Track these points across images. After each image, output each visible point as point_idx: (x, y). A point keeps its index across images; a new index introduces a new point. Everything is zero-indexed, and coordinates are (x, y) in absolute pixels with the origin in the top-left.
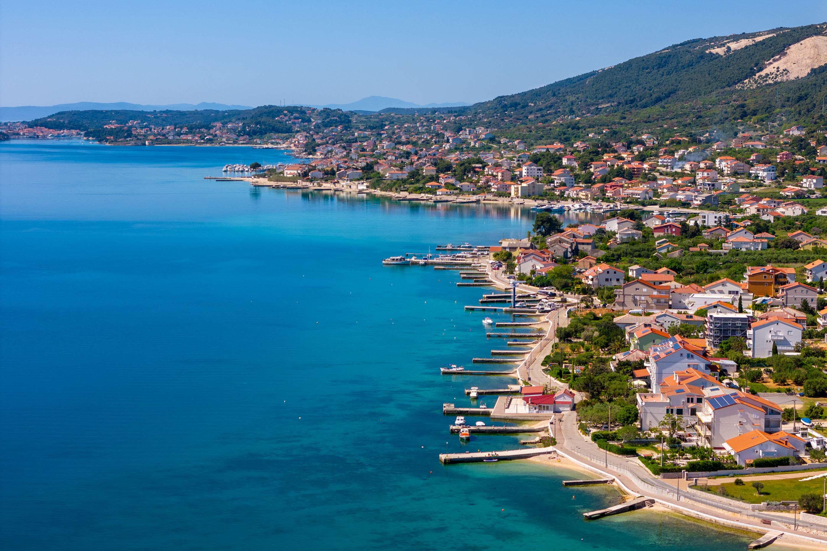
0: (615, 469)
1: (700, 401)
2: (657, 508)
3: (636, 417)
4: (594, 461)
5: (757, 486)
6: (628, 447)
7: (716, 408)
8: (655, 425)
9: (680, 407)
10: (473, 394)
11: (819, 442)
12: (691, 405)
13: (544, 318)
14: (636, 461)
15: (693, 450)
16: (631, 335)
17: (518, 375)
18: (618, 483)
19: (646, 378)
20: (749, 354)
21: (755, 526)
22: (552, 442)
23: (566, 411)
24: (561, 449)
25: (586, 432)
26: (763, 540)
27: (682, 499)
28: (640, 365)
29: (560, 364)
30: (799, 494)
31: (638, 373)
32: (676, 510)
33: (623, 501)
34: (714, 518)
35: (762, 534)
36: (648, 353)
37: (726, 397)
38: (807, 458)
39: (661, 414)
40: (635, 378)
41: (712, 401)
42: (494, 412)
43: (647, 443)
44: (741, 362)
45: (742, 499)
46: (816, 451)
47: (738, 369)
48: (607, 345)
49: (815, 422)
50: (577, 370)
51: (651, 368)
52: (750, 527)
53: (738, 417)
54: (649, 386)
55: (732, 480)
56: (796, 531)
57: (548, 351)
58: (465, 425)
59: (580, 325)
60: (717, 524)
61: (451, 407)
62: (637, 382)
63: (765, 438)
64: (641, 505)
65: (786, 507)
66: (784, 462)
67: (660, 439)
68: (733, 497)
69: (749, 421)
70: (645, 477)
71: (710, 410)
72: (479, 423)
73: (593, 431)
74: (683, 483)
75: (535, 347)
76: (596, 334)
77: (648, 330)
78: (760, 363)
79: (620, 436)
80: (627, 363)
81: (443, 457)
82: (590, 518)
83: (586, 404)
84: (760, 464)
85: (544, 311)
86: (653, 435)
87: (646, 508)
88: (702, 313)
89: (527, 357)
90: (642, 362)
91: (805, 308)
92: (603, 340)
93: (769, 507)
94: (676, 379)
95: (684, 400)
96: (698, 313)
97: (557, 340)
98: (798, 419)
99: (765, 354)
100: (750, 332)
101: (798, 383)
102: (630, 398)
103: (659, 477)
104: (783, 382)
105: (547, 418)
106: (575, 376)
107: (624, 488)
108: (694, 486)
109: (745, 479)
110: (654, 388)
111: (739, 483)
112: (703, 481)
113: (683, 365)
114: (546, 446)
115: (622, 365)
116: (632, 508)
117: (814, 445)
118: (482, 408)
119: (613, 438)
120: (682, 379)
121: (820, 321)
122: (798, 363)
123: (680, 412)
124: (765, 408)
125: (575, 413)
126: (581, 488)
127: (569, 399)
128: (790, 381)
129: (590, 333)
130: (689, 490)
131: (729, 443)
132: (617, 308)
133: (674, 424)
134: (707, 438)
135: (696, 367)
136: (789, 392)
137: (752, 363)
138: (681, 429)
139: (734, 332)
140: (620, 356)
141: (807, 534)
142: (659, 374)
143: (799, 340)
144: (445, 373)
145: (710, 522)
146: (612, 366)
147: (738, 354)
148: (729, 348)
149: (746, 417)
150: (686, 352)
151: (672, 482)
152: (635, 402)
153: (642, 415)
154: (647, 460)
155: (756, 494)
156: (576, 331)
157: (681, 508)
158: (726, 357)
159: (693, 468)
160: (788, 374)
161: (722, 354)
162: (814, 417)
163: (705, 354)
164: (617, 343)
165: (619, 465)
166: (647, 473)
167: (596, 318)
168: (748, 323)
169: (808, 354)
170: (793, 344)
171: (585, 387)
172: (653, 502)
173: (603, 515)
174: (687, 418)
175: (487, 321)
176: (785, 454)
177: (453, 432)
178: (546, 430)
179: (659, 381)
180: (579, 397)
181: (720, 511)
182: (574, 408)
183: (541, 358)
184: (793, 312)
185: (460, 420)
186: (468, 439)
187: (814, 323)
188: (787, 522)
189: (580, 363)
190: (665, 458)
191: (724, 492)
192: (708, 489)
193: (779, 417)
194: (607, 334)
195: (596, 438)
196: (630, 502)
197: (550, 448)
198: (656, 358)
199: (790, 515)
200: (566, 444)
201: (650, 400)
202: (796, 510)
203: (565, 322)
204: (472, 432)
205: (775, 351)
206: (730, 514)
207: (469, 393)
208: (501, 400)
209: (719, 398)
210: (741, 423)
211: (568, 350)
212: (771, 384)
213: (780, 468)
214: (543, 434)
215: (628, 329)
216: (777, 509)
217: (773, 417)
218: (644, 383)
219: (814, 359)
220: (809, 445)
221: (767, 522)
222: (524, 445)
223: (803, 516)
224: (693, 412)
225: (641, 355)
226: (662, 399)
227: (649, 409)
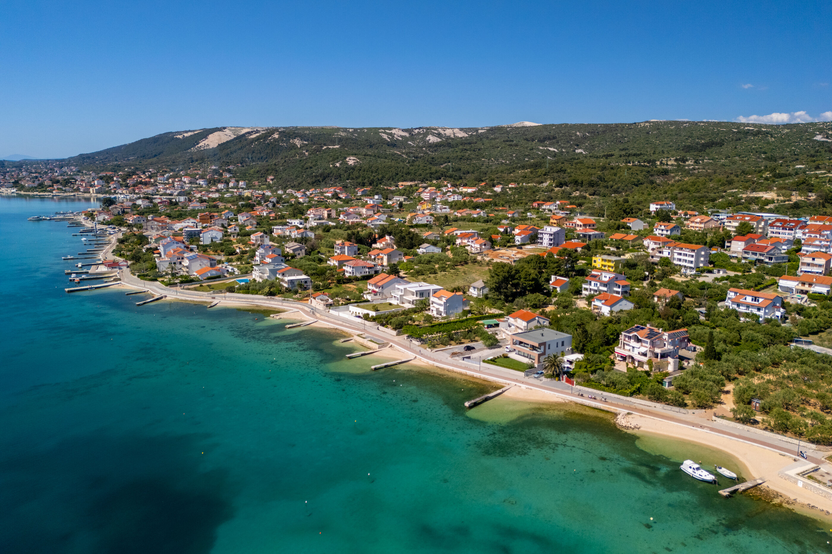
0: (149, 287)
1: (183, 258)
2: (167, 298)
3: (156, 267)
4: (139, 285)
5: (209, 286)
6: (154, 278)
7: (190, 260)
8: (164, 269)
9: (175, 261)
10: (80, 265)
11: (232, 269)
12: (179, 261)
13: (112, 236)
14: (158, 283)
15: (182, 276)
16: (151, 239)
17: (101, 257)
18: (151, 291)
19: (159, 253)
20: (202, 243)
21: (209, 300)
22: (120, 280)
23: (125, 268)
24: (124, 282)
25: (134, 275)
26: (212, 304)
27: (178, 294)
28: (156, 249)
29: (120, 252)
30: (225, 287)
31: (155, 252)
32: (176, 298)
33: (153, 297)
34: (192, 299)
35: (212, 303)
36: (159, 244)
37: (194, 256)
38: (228, 275)
39: (167, 265)
40: (154, 254)
41: (187, 258)
42: (90, 271)
43: (162, 276)
44: (198, 246)
45: (203, 291)
46: (231, 272)
47: (198, 248)
48: (141, 244)
49: (230, 263)
50: (128, 253)
51: (161, 249)
52: (207, 300)
53: (199, 262)
54: (161, 256)
55: (199, 285)
56: (225, 300)
57: (114, 248)
58: (76, 277)
59: (128, 237)
60: (193, 301)
61: (69, 271)
62: (155, 255)
63: (211, 269)
64: (161, 298)
65: (221, 292)
66: (219, 277)
67: (167, 274)
68: (199, 291)
69: (203, 263)
70: (162, 287)
71: (187, 261)
72: (83, 276)
73: (137, 274)
74: (178, 288)
75: (108, 247)
76: (136, 240)
77: (158, 236)
78: (207, 246)
79: (149, 274)
80: (151, 248)
81: (67, 290)
82: (139, 305)
83: (133, 264)
84: (209, 279)
85: (110, 234)
86: (164, 273)
87: (164, 299)
88: (181, 230)
89: (104, 251)
90: (157, 247)
91: (223, 226)
92: (139, 241)
93: (214, 293)
94: (172, 251)
95: (176, 259)
96: (179, 230)
97: (118, 244)
98: (223, 263)
99: (208, 242)
100: (201, 235)
101: (222, 251)
102: (153, 260)
103: (168, 287)
104: (216, 251)
105: (116, 271)
106: (127, 256)
107: (153, 293)
108: (183, 289)
109: (204, 285)
110: (163, 256)
111: (201, 286)
112: (186, 287)
113: (175, 246)
114: (116, 281)
115: (148, 249)
116: (157, 299)
117: (230, 270)
118: (85, 271)
119: (147, 275)
120: (174, 251)
121: (229, 231)
122: (222, 244)
123: (175, 263)
124: (210, 259)
125: (129, 269)
126: (134, 295)
127: (125, 264)
128: (219, 251)
129: (133, 240)
130: (181, 290)
131: (196, 272)
132: (144, 231)
133: (172, 268)
134: (187, 272)
135: (180, 247)
136: (219, 255)
137: (203, 246)
138: (175, 270)
139: (195, 236)
140: (148, 246)
141: (230, 300)
142: (165, 251)
143: (221, 236)
144: (64, 259)
145: (191, 301)
146: (144, 251)
147: (197, 243)
148: (193, 241)
149: (202, 262)
150: (175, 242)
151: (174, 288)
152: (155, 261)
153: (158, 266)
154: (162, 282)
155: (209, 289)
156: (127, 240)
157: (178, 297)
158: (193, 245)
159: (182, 282)
160: (218, 248)
161: (191, 244)
162: (229, 262)
163: (183, 242)
164: (145, 242)
165: (150, 285)
166: (163, 286)
167: (135, 235)
168: (200, 232)
169: (225, 241)
170: (219, 238)
171: (133, 258)
172: (166, 296)
173: (145, 303)
174: (178, 266)
175: (83, 239)
176: (219, 274)
177: (71, 280)
178: (116, 276)
179: (165, 254)
180: (129, 263)
181: (194, 296)
182: (128, 267)
183: (112, 250)
184: (218, 227)
185: (73, 275)
186: (79, 282)
187: (227, 232)
188: (222, 297)
189: (129, 251)
190: (170, 280)
191: (195, 289)
192: (189, 289)
193: (216, 262)
194: (141, 239)
195: (139, 276)
196: (156, 297)
197: (119, 282)
198: (163, 245)
199: (223, 295)
200: (126, 280)
201: (161, 260)
202: (225, 293)
203: (120, 236)
204: (80, 279)
205: (212, 241)
206: (199, 297)
207: (77, 266)
208: (93, 267)
209: (191, 256)
210: (200, 265)
211: (123, 247)
212: (211, 252)
213: (217, 279)
214: (114, 277)
215: (150, 237)
216: (217, 293)
217: (213, 262)
218: (158, 255)
219: (228, 243)
220: (228, 271)
221: (214, 298)
222: (106, 282)
223: (228, 294)
224: (180, 263)
225: (156, 245)
226: (167, 259)
227: (161, 263)
